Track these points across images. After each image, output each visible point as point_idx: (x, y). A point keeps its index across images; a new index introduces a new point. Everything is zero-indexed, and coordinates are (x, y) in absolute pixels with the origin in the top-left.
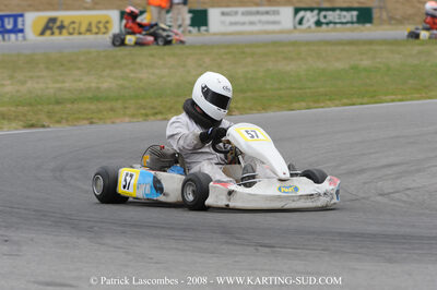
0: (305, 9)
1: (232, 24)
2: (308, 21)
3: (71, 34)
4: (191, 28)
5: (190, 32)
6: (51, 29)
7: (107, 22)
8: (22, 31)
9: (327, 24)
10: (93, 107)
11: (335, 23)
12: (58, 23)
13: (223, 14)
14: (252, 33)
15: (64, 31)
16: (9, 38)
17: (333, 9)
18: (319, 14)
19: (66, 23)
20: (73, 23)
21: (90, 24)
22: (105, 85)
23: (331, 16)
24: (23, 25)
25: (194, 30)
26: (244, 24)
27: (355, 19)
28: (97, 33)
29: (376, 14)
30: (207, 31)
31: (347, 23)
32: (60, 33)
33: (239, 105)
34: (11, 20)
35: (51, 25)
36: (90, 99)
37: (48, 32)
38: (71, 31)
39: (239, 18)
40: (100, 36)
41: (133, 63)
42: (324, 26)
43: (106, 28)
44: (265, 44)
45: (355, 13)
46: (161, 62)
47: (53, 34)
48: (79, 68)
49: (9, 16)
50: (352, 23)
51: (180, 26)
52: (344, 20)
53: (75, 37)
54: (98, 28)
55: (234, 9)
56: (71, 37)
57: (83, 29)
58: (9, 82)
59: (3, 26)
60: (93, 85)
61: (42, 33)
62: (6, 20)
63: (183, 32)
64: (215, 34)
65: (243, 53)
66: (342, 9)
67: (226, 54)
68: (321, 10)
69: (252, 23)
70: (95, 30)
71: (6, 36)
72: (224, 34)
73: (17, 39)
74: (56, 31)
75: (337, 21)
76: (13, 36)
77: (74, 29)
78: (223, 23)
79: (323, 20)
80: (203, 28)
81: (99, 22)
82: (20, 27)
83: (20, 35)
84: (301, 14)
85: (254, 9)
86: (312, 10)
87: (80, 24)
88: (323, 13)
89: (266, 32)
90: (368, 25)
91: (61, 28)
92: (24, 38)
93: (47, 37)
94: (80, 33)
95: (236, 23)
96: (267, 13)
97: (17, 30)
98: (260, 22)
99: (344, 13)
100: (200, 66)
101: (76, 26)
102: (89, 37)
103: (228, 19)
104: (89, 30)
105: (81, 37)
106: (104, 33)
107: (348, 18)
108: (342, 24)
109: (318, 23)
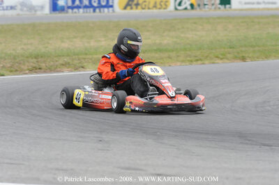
1: (246, 4)
3: (143, 9)
4: (220, 6)
5: (219, 8)
6: (130, 5)
7: (167, 2)
8: (112, 6)
10: (157, 55)
12: (135, 2)
14: (259, 9)
15: (139, 7)
16: (104, 11)
19: (140, 2)
21: (156, 3)
22: (165, 42)
24: (113, 2)
25: (222, 7)
26: (253, 3)
28: (160, 9)
30: (230, 8)
32: (137, 8)
33: (250, 55)
35: (130, 3)
36: (155, 50)
37: (129, 7)
38: (143, 7)
40: (162, 10)
41: (183, 28)
43: (166, 5)
44: (267, 17)
46: (201, 27)
47: (132, 8)
48: (148, 31)
51: (213, 5)
53: (146, 10)
54: (161, 5)
56: (143, 11)
57: (151, 6)
58: (103, 39)
60: (158, 41)
61: (125, 8)
63: (215, 8)
64: (235, 10)
65: (253, 22)
67: (243, 22)
69: (258, 3)
70: (159, 6)
71: (102, 9)
72: (241, 10)
73: (109, 12)
74: (134, 7)
76: (106, 10)
77: (145, 5)
78: (240, 3)
80: (228, 6)
81: (162, 1)
82: (111, 4)
83: (111, 9)
87: (149, 3)
89: (268, 9)
91: (137, 5)
92: (113, 11)
93: (128, 11)
94: (149, 8)
95: (248, 3)
97: (108, 6)
98: (264, 2)
100: (226, 30)
101: (147, 3)
102: (155, 11)
104: (155, 6)
105: (150, 11)
106: (165, 9)
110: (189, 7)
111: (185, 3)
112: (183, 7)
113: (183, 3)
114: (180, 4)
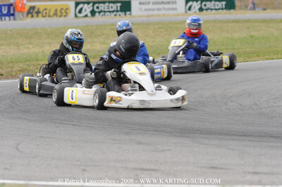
0: (193, 1)
1: (146, 10)
2: (194, 8)
3: (43, 16)
5: (120, 15)
7: (67, 9)
8: (13, 15)
9: (207, 10)
11: (211, 9)
12: (36, 10)
13: (140, 3)
14: (158, 16)
15: (40, 15)
16: (5, 20)
17: (210, 1)
18: (201, 4)
19: (41, 10)
20: (46, 9)
21: (56, 11)
23: (209, 5)
25: (122, 14)
26: (154, 10)
27: (224, 7)
28: (60, 16)
29: (237, 3)
30: (130, 14)
31: (219, 9)
32: (37, 16)
34: (6, 8)
35: (31, 11)
37: (30, 15)
38: (44, 15)
39: (151, 6)
42: (205, 11)
43: (66, 13)
45: (224, 3)
47: (32, 16)
49: (4, 5)
50: (222, 9)
52: (217, 7)
53: (47, 18)
56: (44, 18)
57: (52, 14)
59: (1, 12)
62: (3, 8)
66: (216, 1)
68: (202, 1)
69: (158, 9)
70: (59, 14)
71: (3, 18)
72: (141, 16)
73: (10, 20)
74: (35, 15)
75: (213, 8)
76: (7, 18)
77: (46, 13)
78: (140, 9)
79: (204, 7)
80: (128, 13)
81: (62, 9)
83: (12, 17)
84: (190, 3)
86: (197, 1)
87: (50, 10)
88: (204, 3)
90: (232, 11)
93: (29, 19)
94: (49, 16)
95: (149, 10)
96: (168, 3)
97: (10, 14)
98: (164, 8)
99: (217, 3)
101: (48, 11)
103: (144, 7)
104: (55, 14)
105: (50, 18)
106: (65, 16)
107: (220, 6)
108: (216, 9)
109: (201, 9)
110: (89, 15)
111: (86, 11)
112: (83, 14)
113: (83, 11)
114: (80, 11)
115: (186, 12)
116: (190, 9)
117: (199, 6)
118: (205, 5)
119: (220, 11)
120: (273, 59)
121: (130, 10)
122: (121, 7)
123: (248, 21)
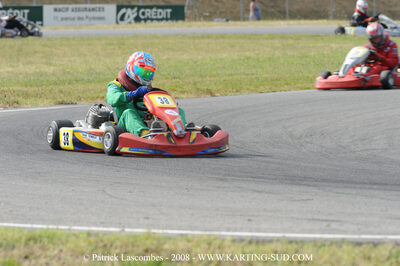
0: (127, 7)
1: (63, 19)
2: (129, 17)
9: (145, 20)
13: (56, 10)
17: (151, 7)
18: (138, 11)
23: (149, 13)
26: (73, 19)
27: (169, 16)
29: (187, 11)
30: (42, 25)
39: (70, 14)
42: (142, 22)
45: (169, 11)
50: (167, 19)
55: (66, 6)
66: (158, 7)
68: (139, 8)
69: (80, 19)
78: (56, 18)
79: (141, 17)
80: (38, 23)
84: (123, 11)
85: (82, 6)
86: (132, 7)
90: (180, 22)
95: (66, 19)
96: (93, 10)
98: (87, 17)
99: (160, 10)
103: (60, 15)
107: (164, 15)
108: (158, 20)
109: (137, 19)
115: (117, 22)
116: (122, 18)
117: (135, 15)
118: (143, 14)
119: (164, 22)
120: (308, 88)
121: (41, 19)
122: (29, 14)
123: (223, 36)
